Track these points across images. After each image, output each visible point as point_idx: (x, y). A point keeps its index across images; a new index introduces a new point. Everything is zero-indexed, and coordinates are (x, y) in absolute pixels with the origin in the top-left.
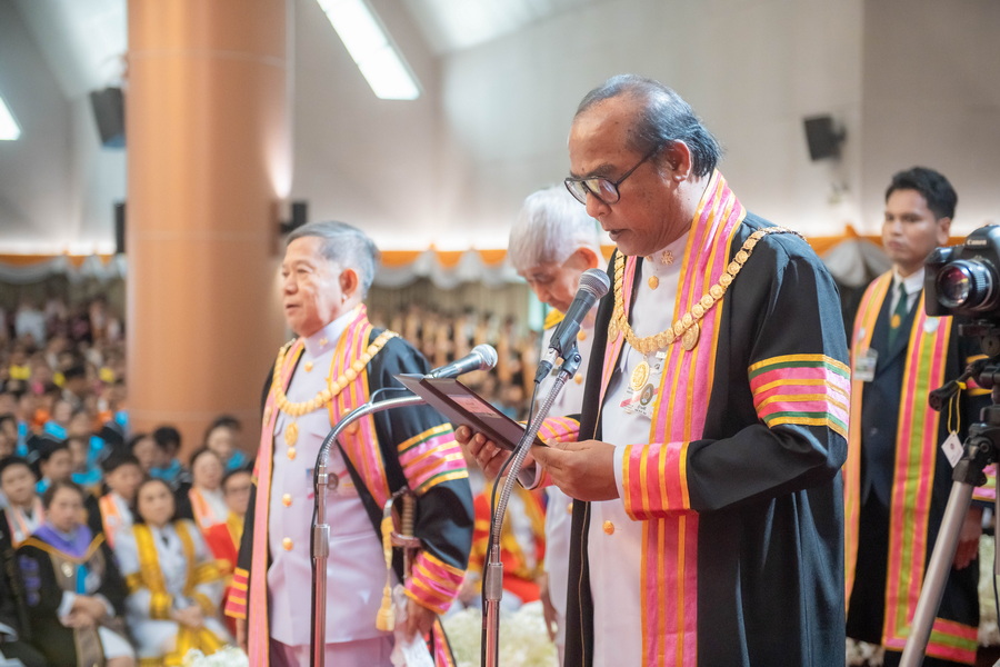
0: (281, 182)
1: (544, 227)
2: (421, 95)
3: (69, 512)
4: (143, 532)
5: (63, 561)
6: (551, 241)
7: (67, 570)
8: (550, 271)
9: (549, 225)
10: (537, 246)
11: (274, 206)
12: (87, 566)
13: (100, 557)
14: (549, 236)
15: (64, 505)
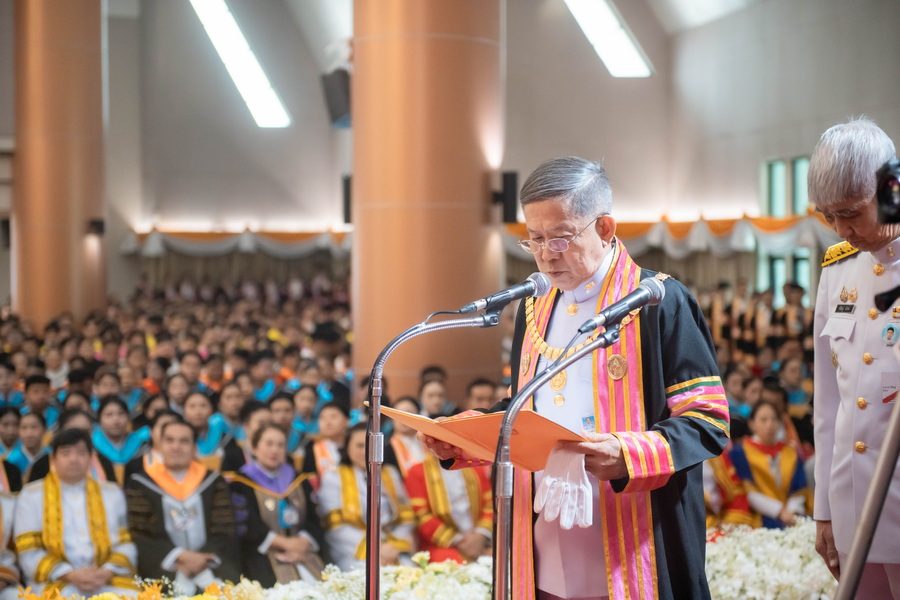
0: (494, 153)
1: (852, 161)
2: (652, 74)
3: (274, 449)
4: (347, 472)
5: (266, 497)
6: (859, 174)
7: (270, 505)
8: (856, 206)
9: (857, 159)
10: (845, 180)
11: (487, 176)
12: (287, 501)
13: (301, 493)
14: (857, 170)
15: (270, 443)
